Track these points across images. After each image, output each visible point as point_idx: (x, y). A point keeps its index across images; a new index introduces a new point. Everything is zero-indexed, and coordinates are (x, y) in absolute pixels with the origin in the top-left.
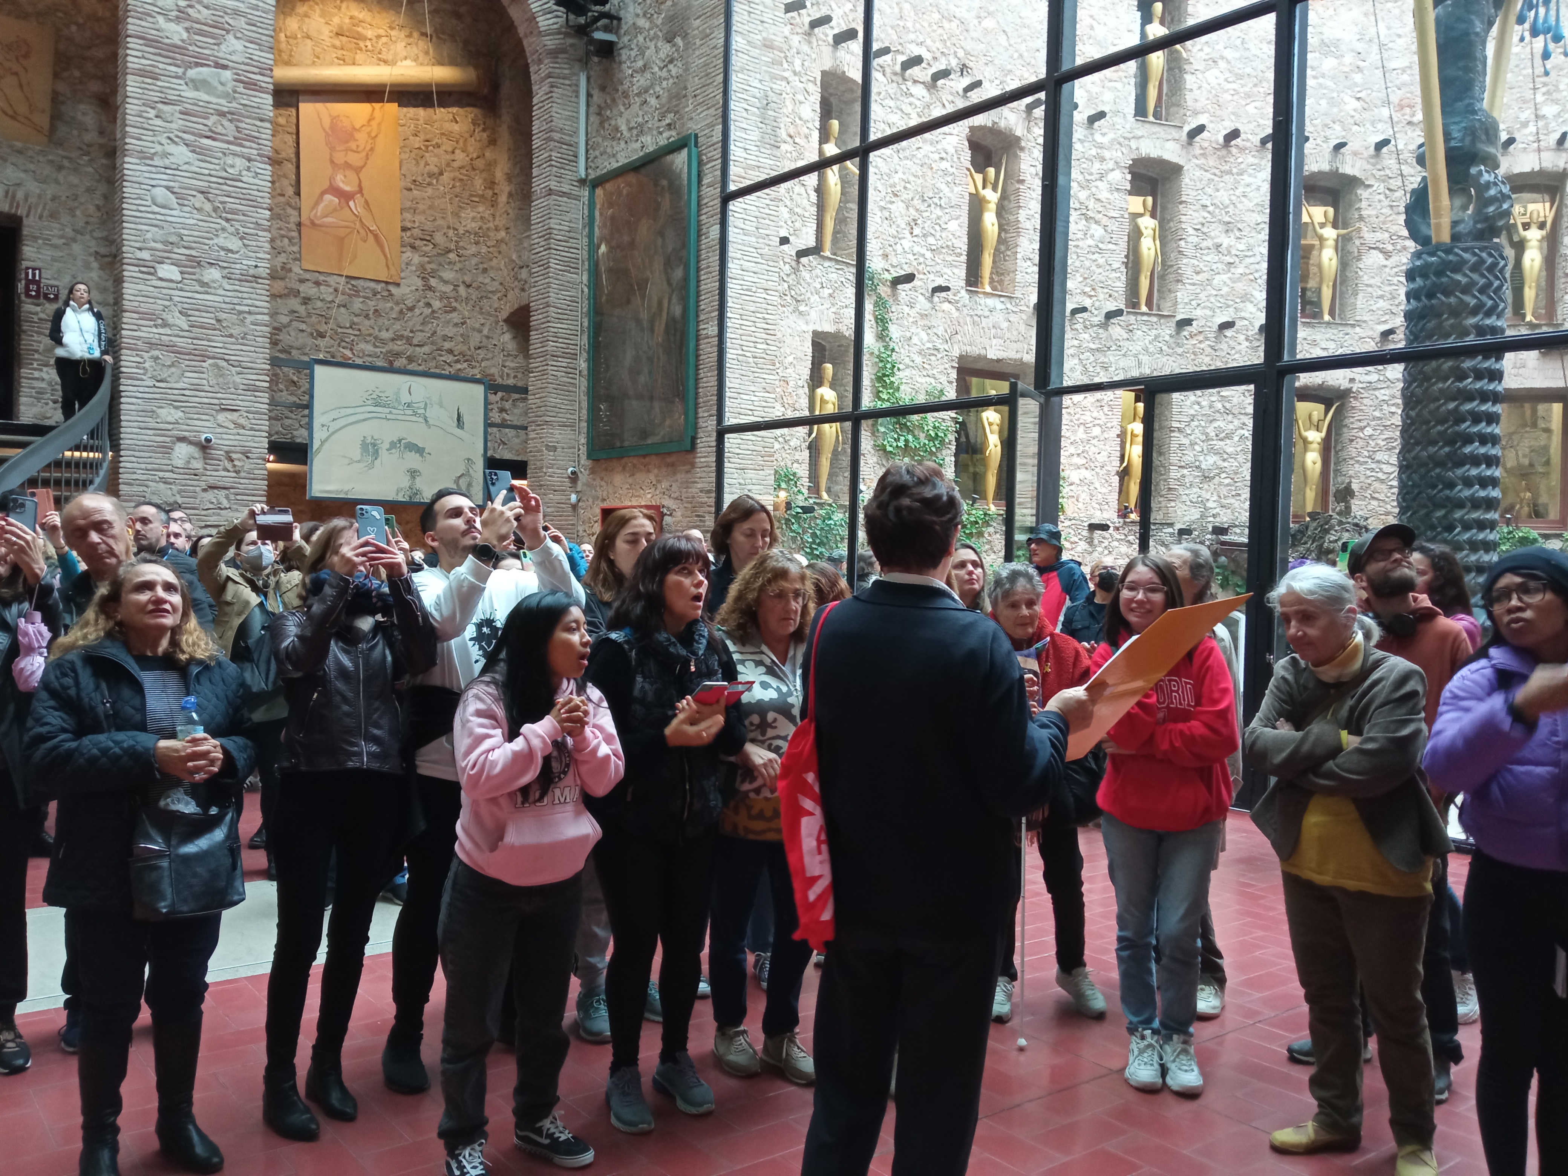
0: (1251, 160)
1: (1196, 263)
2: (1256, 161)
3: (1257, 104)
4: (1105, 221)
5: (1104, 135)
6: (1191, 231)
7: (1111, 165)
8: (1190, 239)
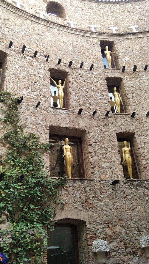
0: (143, 74)
1: (133, 100)
2: (145, 74)
3: (141, 62)
4: (100, 91)
5: (96, 72)
6: (129, 92)
7: (99, 79)
8: (129, 95)
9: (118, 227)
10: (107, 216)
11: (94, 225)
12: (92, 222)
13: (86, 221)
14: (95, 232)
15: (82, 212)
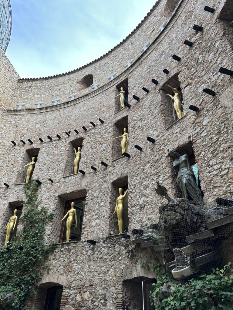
9: (88, 293)
10: (80, 281)
11: (69, 290)
12: (67, 287)
13: (63, 286)
14: (68, 297)
15: (62, 276)
